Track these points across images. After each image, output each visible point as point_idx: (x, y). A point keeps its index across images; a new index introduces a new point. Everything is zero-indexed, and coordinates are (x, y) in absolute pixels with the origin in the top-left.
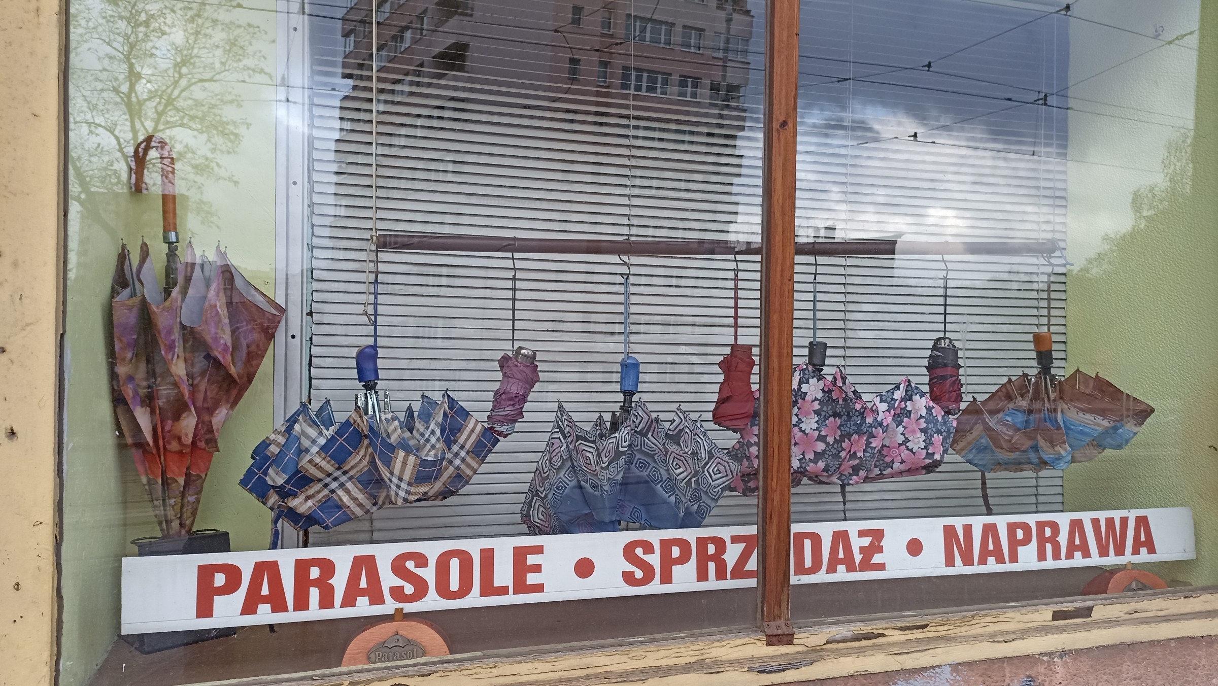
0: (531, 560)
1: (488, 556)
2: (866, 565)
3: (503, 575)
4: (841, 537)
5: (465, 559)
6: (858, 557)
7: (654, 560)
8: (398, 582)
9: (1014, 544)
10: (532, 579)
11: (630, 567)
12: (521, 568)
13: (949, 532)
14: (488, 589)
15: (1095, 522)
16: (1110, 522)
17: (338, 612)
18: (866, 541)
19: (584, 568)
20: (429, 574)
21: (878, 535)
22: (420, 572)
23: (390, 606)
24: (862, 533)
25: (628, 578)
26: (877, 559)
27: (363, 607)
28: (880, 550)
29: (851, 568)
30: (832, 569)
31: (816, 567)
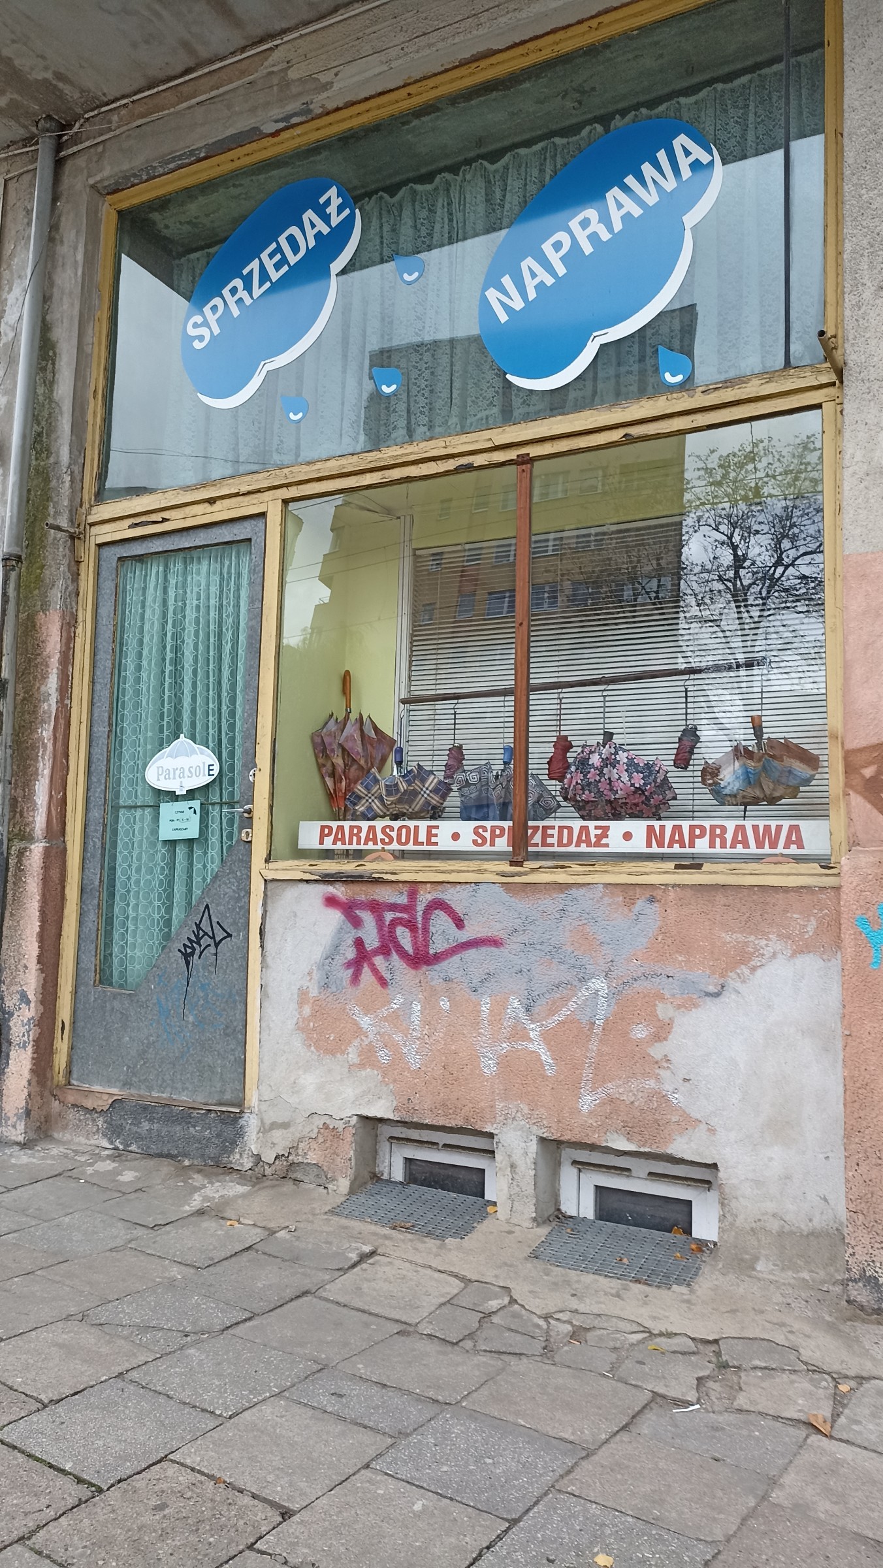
0: (434, 831)
1: (417, 828)
2: (597, 844)
3: (422, 837)
4: (585, 829)
5: (408, 828)
6: (593, 840)
7: (487, 835)
8: (383, 837)
9: (693, 837)
10: (434, 840)
11: (476, 838)
12: (429, 835)
13: (650, 829)
14: (416, 843)
15: (755, 828)
16: (767, 828)
17: (362, 847)
18: (599, 832)
19: (456, 836)
20: (394, 834)
21: (607, 828)
22: (391, 833)
23: (380, 846)
24: (597, 828)
25: (475, 842)
26: (604, 841)
27: (370, 846)
28: (607, 837)
29: (589, 845)
30: (578, 845)
31: (570, 843)
